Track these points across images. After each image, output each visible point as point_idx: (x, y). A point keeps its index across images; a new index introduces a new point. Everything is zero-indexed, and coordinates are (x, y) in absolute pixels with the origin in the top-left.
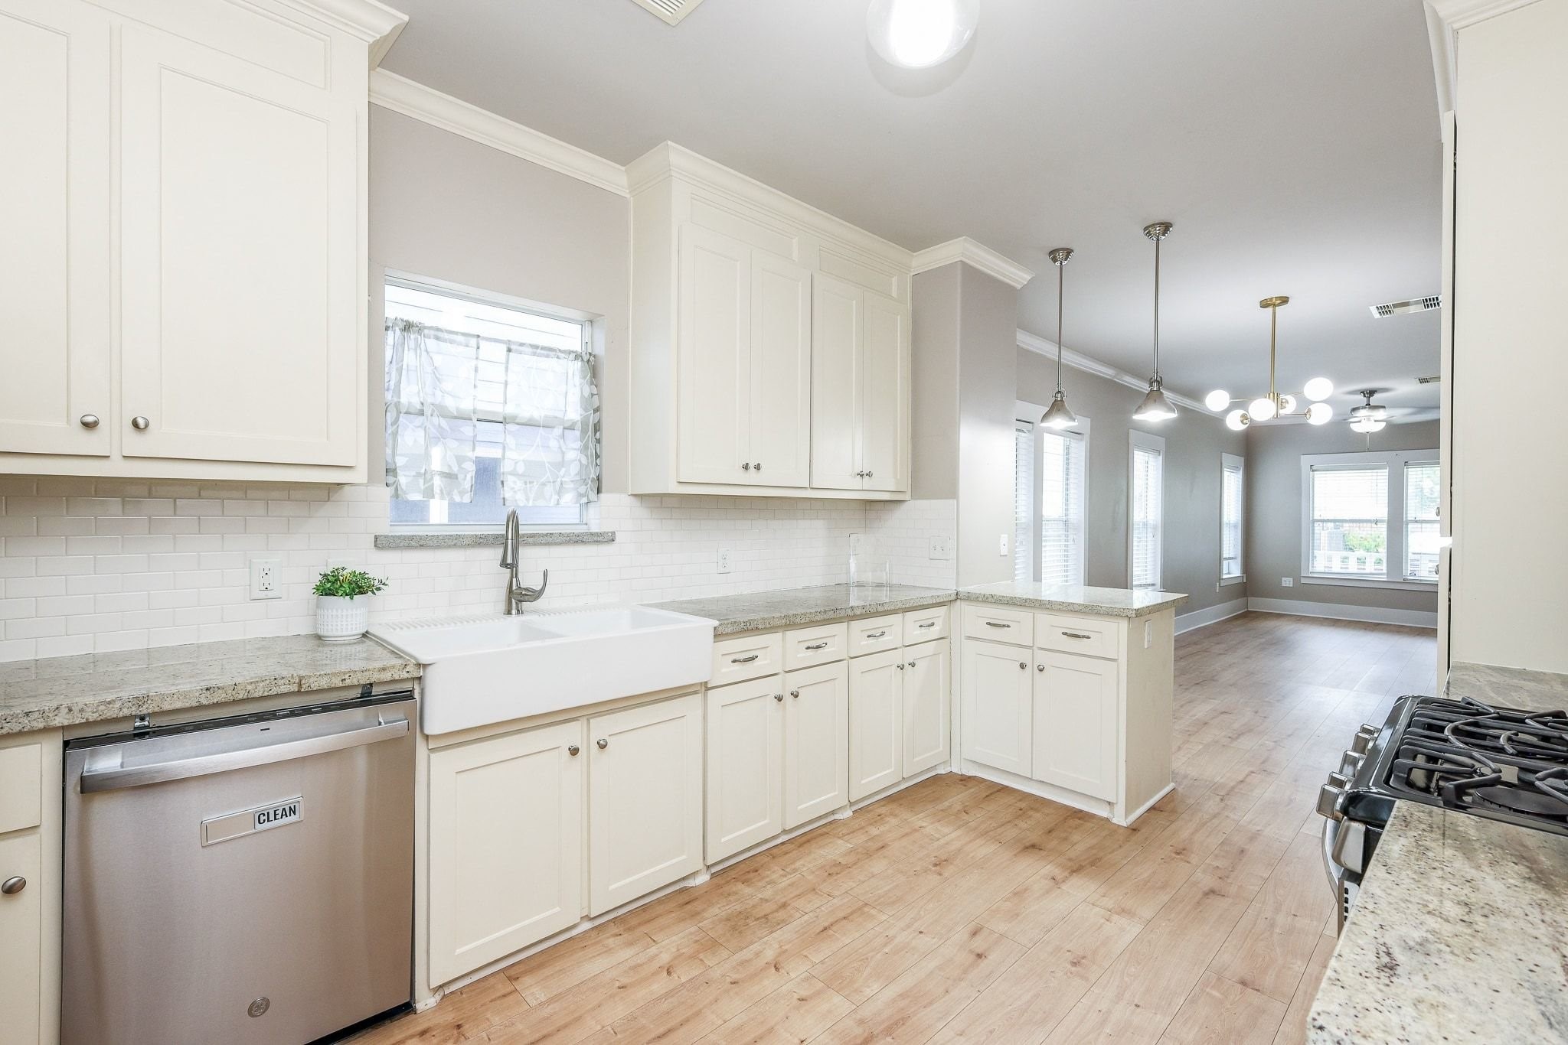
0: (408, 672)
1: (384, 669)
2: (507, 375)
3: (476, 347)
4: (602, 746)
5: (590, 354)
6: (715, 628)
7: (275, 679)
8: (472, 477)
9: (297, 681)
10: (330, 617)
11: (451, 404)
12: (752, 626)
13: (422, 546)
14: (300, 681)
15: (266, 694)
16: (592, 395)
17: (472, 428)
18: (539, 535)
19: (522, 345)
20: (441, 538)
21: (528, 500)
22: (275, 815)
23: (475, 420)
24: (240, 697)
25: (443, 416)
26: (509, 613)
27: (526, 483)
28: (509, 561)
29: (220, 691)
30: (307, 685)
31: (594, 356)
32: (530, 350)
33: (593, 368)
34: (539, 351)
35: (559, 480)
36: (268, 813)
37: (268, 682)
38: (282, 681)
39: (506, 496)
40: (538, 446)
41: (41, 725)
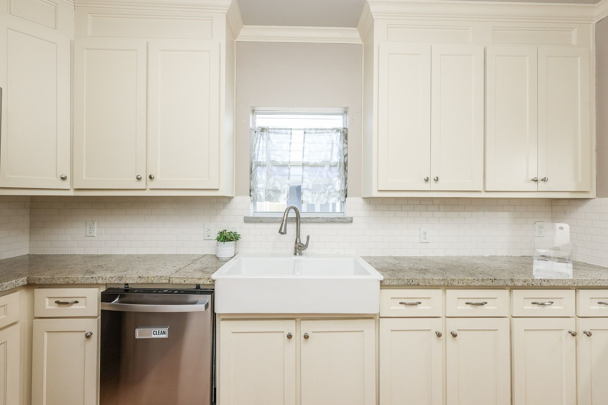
0: (210, 281)
1: (200, 279)
2: (304, 145)
3: (290, 133)
4: (306, 337)
5: (344, 128)
6: (381, 282)
7: (161, 277)
8: (288, 191)
9: (168, 279)
10: (222, 250)
11: (279, 160)
12: (414, 283)
13: (261, 221)
14: (169, 279)
15: (158, 282)
16: (344, 148)
17: (288, 170)
18: (313, 218)
19: (310, 129)
20: (269, 218)
21: (313, 201)
22: (159, 333)
23: (289, 166)
24: (150, 282)
25: (274, 166)
26: (295, 254)
27: (312, 194)
28: (283, 231)
29: (143, 279)
30: (172, 281)
31: (347, 129)
32: (314, 131)
33: (345, 135)
34: (318, 131)
35: (327, 191)
36: (156, 331)
37: (158, 277)
38: (163, 278)
39: (304, 200)
40: (318, 176)
41: (95, 282)
